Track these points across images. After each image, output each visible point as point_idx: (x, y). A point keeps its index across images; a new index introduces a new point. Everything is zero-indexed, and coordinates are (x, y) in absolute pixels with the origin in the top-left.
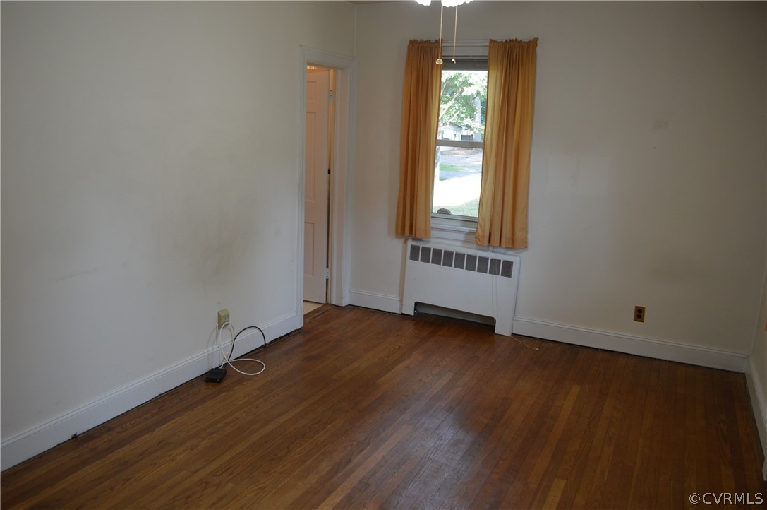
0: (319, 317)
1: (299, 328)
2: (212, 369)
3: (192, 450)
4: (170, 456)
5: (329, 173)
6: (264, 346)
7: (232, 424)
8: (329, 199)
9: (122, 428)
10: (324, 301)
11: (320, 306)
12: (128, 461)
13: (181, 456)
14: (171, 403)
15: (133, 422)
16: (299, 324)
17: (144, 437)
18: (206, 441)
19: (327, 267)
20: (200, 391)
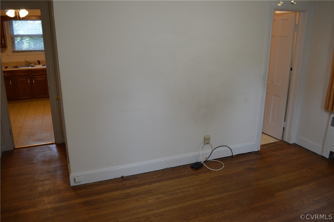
0: (273, 147)
1: (256, 151)
2: (197, 162)
3: (157, 199)
4: (147, 199)
5: (291, 69)
6: (232, 156)
7: (183, 193)
8: (289, 84)
9: (141, 179)
10: (280, 139)
11: (278, 141)
12: (130, 195)
13: (150, 201)
14: (169, 173)
15: (147, 178)
16: (257, 148)
17: (145, 186)
18: (166, 197)
19: (285, 121)
20: (185, 171)
